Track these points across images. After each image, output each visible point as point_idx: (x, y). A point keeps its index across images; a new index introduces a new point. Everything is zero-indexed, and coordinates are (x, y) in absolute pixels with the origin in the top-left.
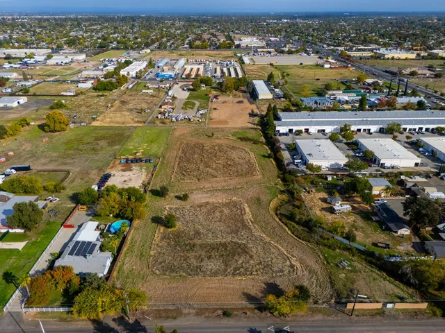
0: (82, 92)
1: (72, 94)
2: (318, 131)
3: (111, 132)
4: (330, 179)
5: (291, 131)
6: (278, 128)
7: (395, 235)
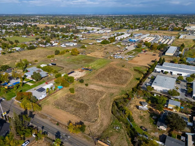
0: (95, 44)
1: (92, 44)
2: (178, 74)
3: (90, 58)
4: (155, 95)
5: (162, 71)
6: (156, 69)
7: (158, 128)
